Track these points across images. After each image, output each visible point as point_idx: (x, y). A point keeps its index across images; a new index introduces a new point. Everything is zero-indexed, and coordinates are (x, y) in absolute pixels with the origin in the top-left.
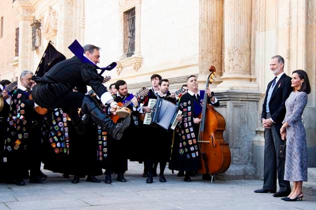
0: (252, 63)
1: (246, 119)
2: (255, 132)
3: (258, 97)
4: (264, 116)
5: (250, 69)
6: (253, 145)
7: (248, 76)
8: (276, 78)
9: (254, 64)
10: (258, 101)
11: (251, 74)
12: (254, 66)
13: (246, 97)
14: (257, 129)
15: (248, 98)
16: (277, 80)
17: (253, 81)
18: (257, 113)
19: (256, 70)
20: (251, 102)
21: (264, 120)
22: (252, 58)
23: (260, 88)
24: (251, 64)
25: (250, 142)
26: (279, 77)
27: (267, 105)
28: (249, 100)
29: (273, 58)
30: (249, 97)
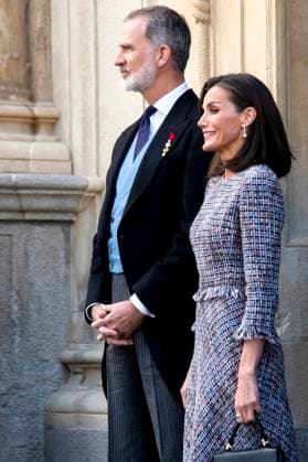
0: (36, 44)
1: (15, 308)
2: (58, 368)
3: (70, 204)
4: (102, 290)
5: (30, 72)
6: (49, 428)
7: (15, 106)
8: (151, 111)
9: (47, 47)
10: (70, 222)
11: (32, 98)
12: (48, 58)
13: (12, 203)
14: (69, 354)
15: (23, 211)
16: (156, 122)
17: (43, 128)
18: (67, 277)
19: (56, 79)
20: (38, 229)
21: (99, 310)
22: (37, 20)
23: (78, 160)
24: (34, 50)
25: (33, 415)
26: (165, 105)
27: (113, 241)
28: (28, 216)
29: (132, 16)
30: (26, 203)
